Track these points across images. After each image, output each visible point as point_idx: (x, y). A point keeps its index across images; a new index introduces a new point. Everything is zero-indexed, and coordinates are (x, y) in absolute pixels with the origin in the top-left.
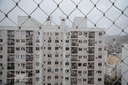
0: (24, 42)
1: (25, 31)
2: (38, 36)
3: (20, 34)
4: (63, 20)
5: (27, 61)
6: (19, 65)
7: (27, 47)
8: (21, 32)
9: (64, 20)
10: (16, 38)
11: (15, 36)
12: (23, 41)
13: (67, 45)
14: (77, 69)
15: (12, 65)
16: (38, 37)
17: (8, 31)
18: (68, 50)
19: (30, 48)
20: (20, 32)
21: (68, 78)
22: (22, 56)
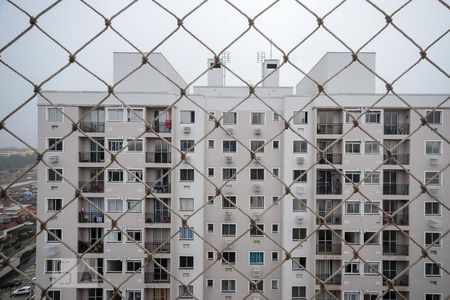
0: (139, 148)
1: (144, 109)
2: (189, 126)
3: (125, 119)
4: (269, 66)
5: (148, 221)
6: (120, 239)
7: (148, 169)
8: (129, 110)
9: (274, 66)
10: (108, 135)
11: (107, 129)
12: (135, 147)
13: (301, 162)
14: (340, 254)
15: (94, 236)
16: (187, 131)
17: (80, 107)
18: (304, 179)
19: (158, 171)
20: (125, 112)
21: (305, 288)
22: (129, 202)
